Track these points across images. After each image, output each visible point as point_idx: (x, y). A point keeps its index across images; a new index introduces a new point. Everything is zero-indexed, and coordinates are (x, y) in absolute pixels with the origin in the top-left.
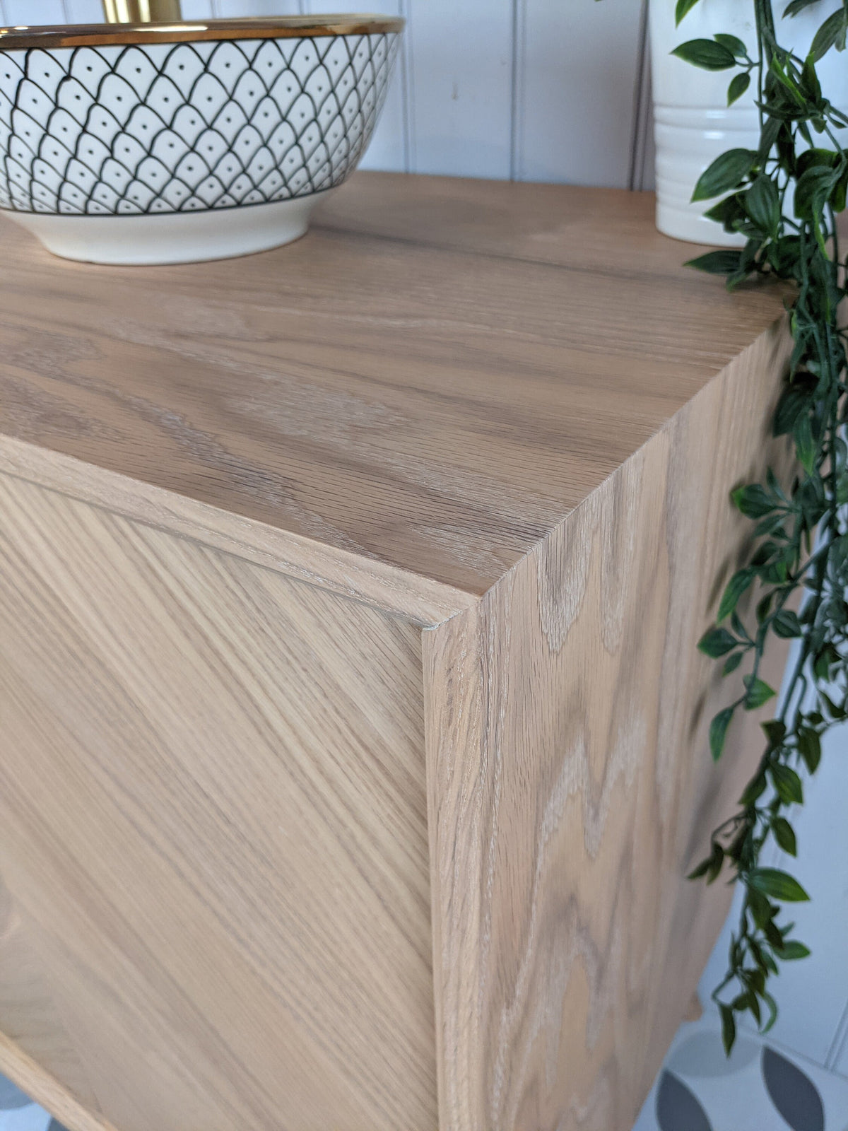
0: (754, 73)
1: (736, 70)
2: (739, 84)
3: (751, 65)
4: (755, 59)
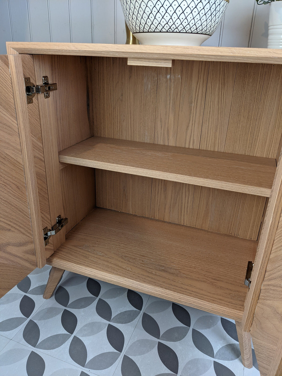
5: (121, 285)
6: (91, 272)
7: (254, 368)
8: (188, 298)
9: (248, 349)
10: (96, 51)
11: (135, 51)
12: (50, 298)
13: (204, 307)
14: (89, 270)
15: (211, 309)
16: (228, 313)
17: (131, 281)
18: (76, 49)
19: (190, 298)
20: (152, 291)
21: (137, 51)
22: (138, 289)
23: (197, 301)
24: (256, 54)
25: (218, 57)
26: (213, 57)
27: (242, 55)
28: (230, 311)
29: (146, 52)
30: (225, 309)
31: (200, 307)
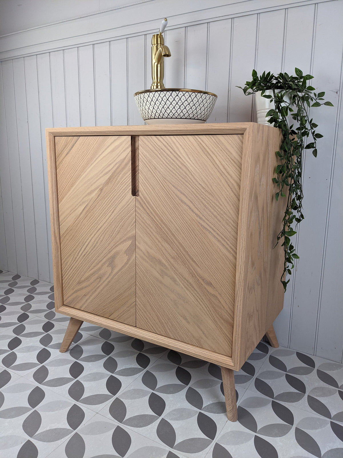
0: (273, 100)
1: (271, 99)
2: (271, 101)
3: (273, 99)
4: (274, 98)
5: (121, 332)
6: (98, 321)
7: (238, 422)
8: (176, 343)
9: (230, 399)
10: (102, 131)
11: (126, 130)
12: (65, 352)
13: (189, 351)
14: (97, 318)
15: (194, 353)
16: (208, 356)
17: (130, 328)
18: (89, 131)
19: (177, 343)
20: (146, 337)
21: (127, 130)
22: (135, 335)
23: (183, 345)
24: (201, 128)
25: (178, 131)
26: (175, 131)
27: (192, 129)
28: (210, 354)
29: (132, 130)
30: (206, 353)
31: (185, 351)
